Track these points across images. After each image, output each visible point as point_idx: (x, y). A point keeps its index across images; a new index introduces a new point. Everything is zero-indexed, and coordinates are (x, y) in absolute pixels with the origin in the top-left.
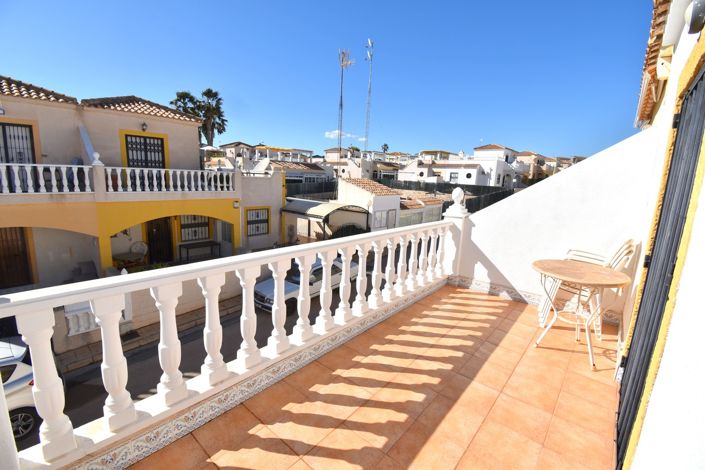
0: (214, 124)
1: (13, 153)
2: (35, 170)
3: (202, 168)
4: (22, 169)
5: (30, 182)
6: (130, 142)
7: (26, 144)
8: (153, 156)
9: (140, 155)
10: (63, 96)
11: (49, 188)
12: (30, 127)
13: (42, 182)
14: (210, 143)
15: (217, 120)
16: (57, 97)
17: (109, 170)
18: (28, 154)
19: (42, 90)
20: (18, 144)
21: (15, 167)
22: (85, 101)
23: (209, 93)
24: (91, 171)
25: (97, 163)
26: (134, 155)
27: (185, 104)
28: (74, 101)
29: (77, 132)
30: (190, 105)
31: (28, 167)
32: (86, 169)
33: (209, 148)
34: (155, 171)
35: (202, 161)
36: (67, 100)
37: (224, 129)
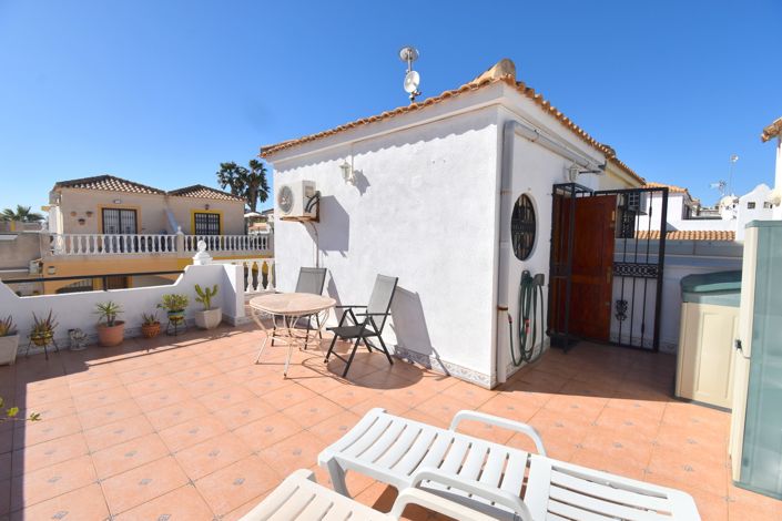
0: (256, 192)
1: (124, 228)
2: (136, 238)
3: (246, 234)
4: (129, 238)
5: (133, 246)
6: (198, 218)
7: (132, 222)
8: (213, 227)
9: (203, 226)
10: (156, 190)
11: (150, 250)
12: (135, 211)
13: (140, 246)
14: (253, 210)
15: (261, 188)
16: (153, 190)
17: (187, 237)
18: (133, 228)
19: (143, 186)
20: (128, 222)
21: (125, 237)
22: (170, 192)
23: (254, 164)
24: (176, 238)
25: (180, 233)
26: (199, 226)
27: (231, 174)
28: (163, 192)
29: (164, 212)
30: (236, 175)
31: (132, 237)
32: (173, 237)
33: (252, 214)
34: (215, 237)
35: (246, 227)
36: (159, 192)
37: (267, 196)
